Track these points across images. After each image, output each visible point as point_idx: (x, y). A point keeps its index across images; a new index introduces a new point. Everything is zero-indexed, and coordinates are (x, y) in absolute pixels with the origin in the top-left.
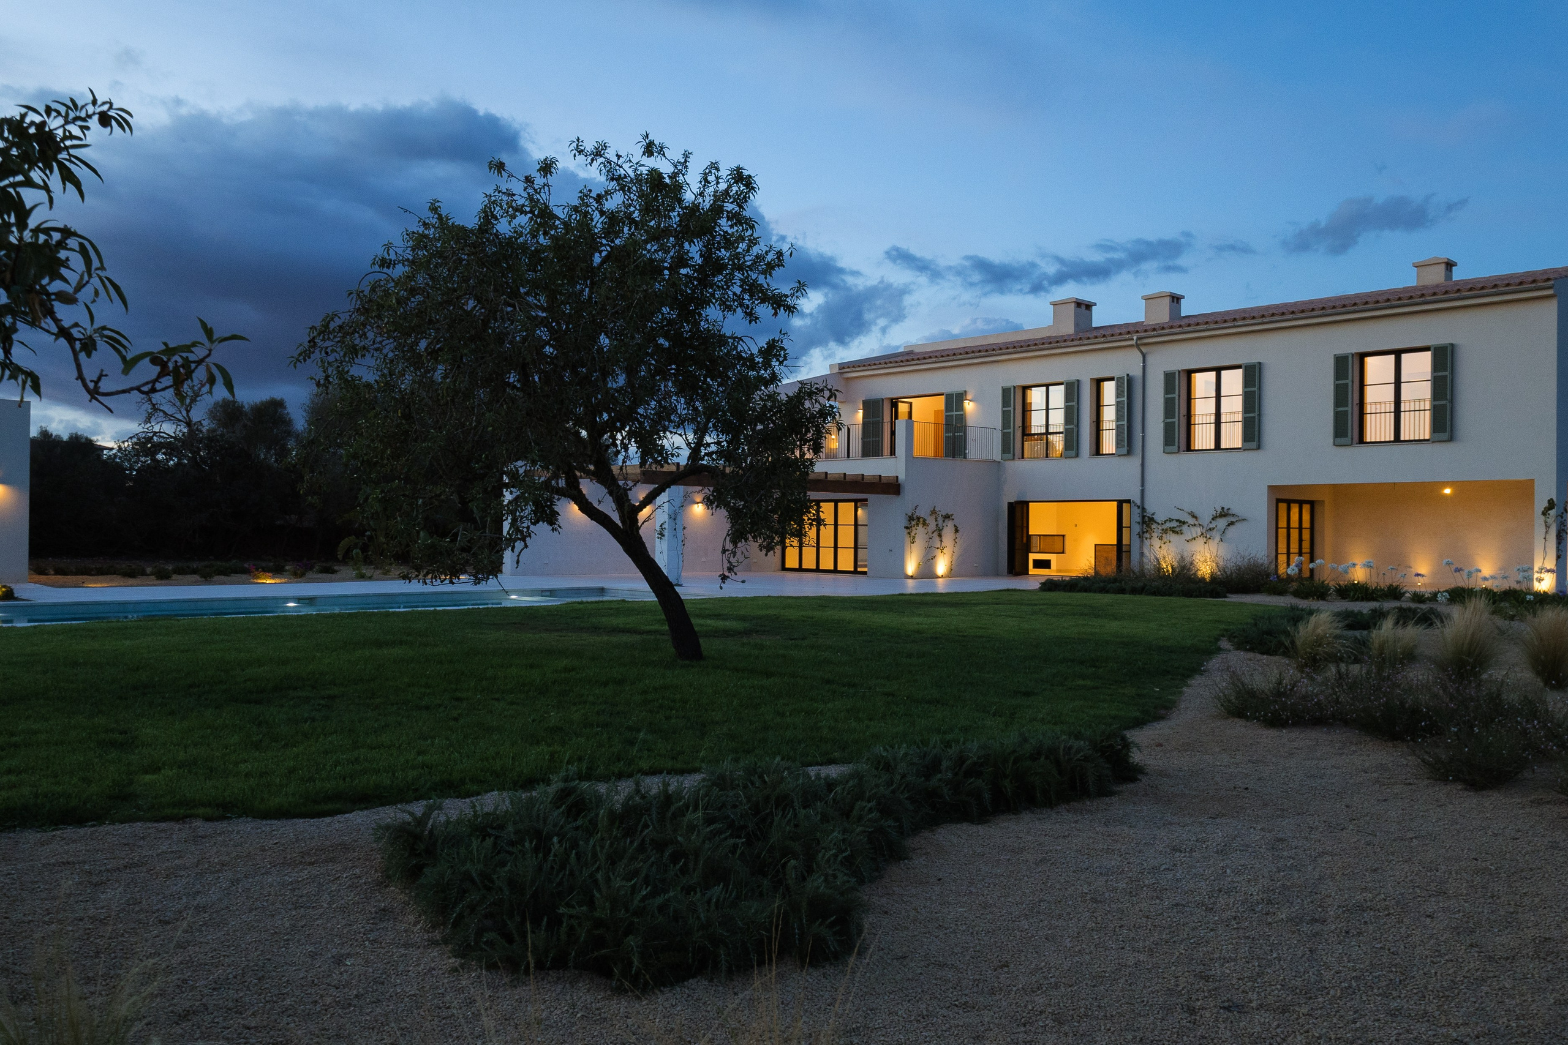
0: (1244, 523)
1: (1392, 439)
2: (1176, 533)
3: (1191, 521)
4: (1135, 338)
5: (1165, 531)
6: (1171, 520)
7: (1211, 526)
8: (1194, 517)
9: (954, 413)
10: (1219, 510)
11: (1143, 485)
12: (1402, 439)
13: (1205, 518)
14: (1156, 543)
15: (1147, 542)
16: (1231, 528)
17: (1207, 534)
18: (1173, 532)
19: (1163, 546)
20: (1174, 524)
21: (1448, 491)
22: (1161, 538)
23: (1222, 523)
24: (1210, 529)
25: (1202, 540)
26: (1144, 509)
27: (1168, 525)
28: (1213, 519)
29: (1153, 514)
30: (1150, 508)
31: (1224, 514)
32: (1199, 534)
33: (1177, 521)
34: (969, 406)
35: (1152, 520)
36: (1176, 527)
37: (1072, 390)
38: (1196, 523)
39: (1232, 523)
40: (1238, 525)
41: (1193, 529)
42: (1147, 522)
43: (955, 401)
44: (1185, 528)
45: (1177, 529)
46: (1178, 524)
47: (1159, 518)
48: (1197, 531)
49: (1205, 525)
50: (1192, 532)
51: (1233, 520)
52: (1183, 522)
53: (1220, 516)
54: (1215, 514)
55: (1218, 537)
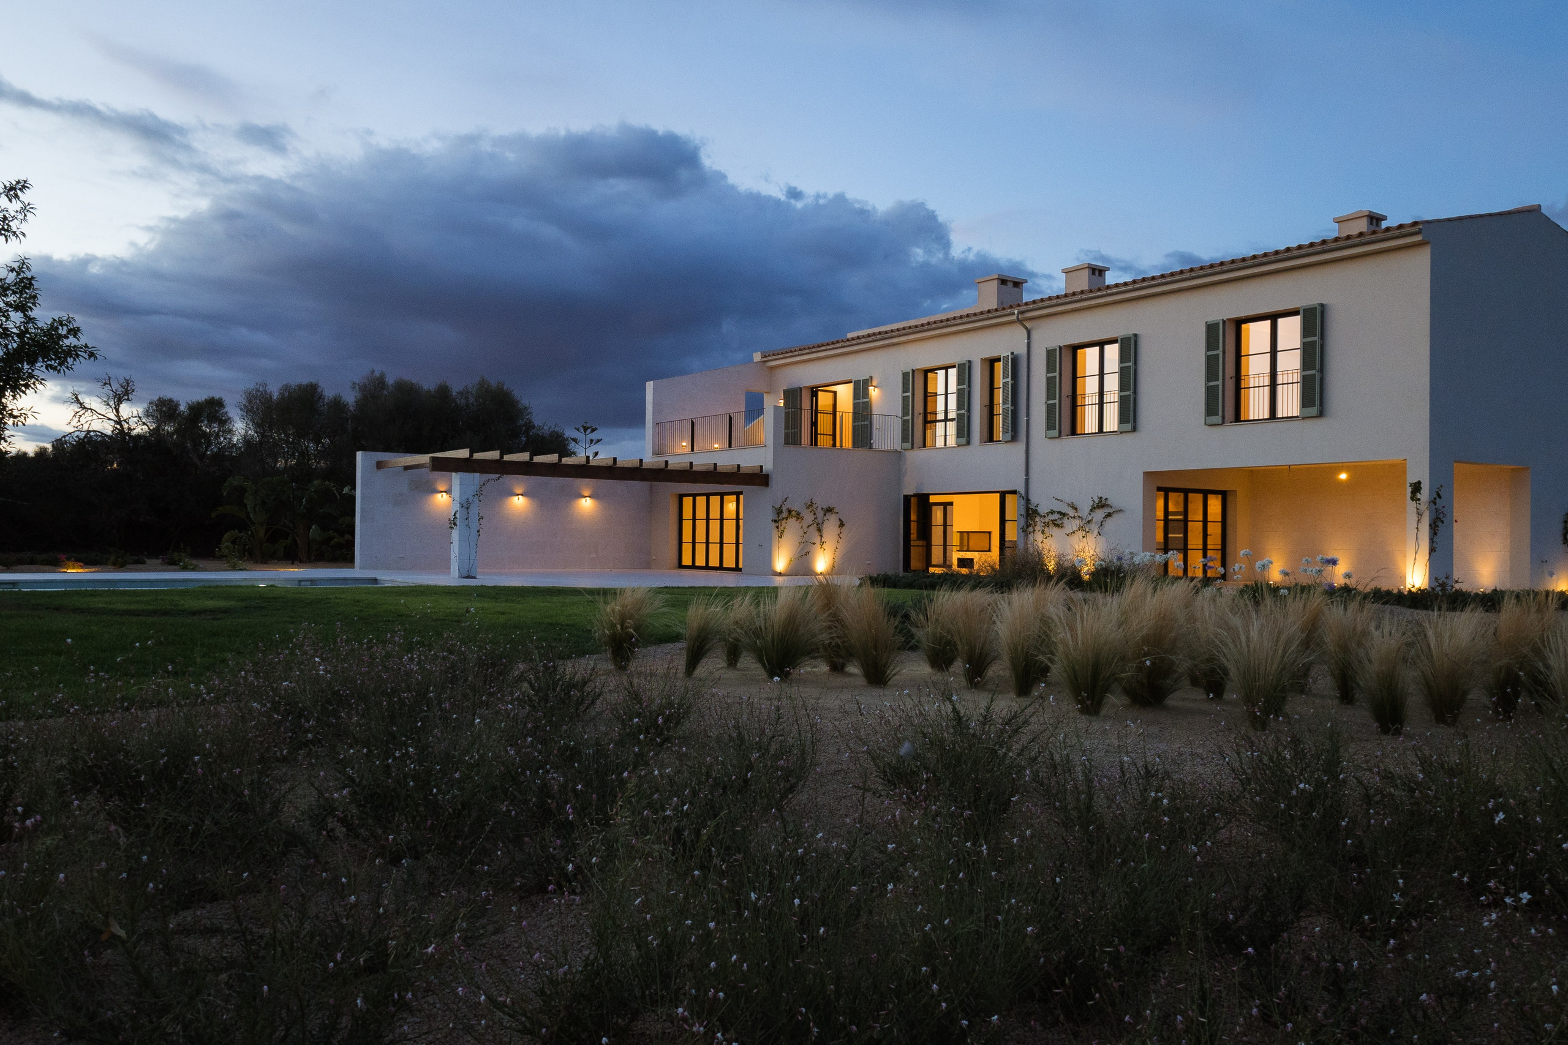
0: (1120, 514)
1: (1271, 416)
2: (1057, 526)
3: (1071, 513)
4: (1016, 312)
5: (1047, 525)
6: (1052, 512)
7: (1090, 518)
8: (1074, 508)
9: (861, 401)
10: (1097, 501)
11: (1027, 474)
12: (1278, 415)
13: (1085, 509)
14: (1039, 537)
15: (1031, 537)
16: (1109, 520)
17: (1085, 526)
18: (1055, 525)
19: (1045, 540)
20: (1056, 516)
21: (1343, 476)
22: (1044, 532)
23: (1099, 514)
24: (1089, 522)
25: (1081, 534)
26: (1028, 501)
27: (1052, 517)
28: (1091, 510)
29: (1037, 506)
30: (1034, 499)
31: (1101, 504)
32: (1079, 527)
33: (1059, 513)
34: (874, 393)
35: (1036, 512)
36: (1058, 520)
37: (965, 371)
38: (1076, 515)
39: (1109, 515)
40: (1115, 517)
41: (1073, 522)
42: (1030, 514)
43: (861, 389)
44: (1065, 520)
45: (1059, 522)
46: (1059, 516)
47: (1043, 510)
48: (1077, 523)
49: (1084, 517)
50: (1072, 525)
51: (1111, 511)
52: (1063, 515)
53: (1098, 507)
54: (1094, 505)
55: (1095, 532)
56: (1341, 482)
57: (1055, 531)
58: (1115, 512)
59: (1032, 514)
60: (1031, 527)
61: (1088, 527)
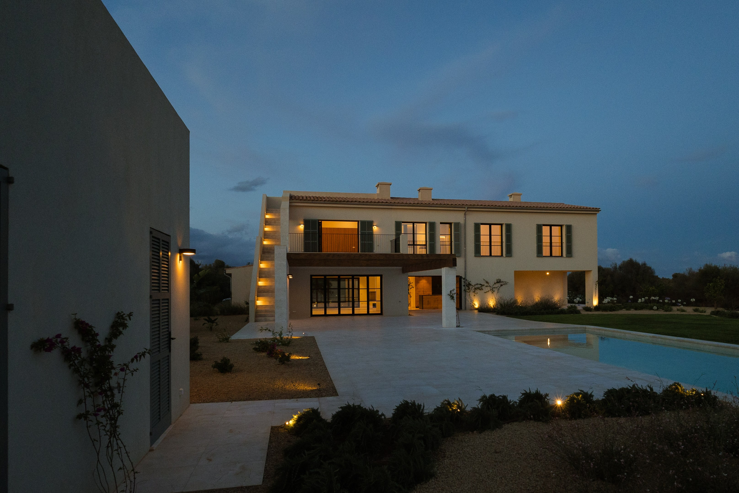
1: (549, 255)
3: (486, 285)
5: (475, 289)
7: (494, 286)
8: (487, 283)
11: (465, 269)
12: (553, 255)
13: (491, 284)
14: (472, 294)
15: (468, 294)
16: (502, 287)
18: (479, 289)
19: (475, 295)
20: (479, 286)
21: (548, 273)
22: (474, 292)
23: (498, 285)
24: (494, 288)
25: (490, 292)
26: (466, 280)
27: (476, 287)
28: (495, 284)
29: (470, 282)
30: (469, 279)
31: (499, 281)
32: (489, 289)
33: (480, 284)
34: (375, 228)
35: (470, 284)
36: (479, 287)
38: (488, 285)
39: (502, 285)
40: (504, 286)
43: (366, 225)
44: (483, 287)
47: (473, 283)
48: (489, 288)
49: (492, 287)
50: (485, 289)
51: (502, 283)
52: (482, 285)
53: (497, 282)
54: (496, 282)
55: (496, 291)
56: (547, 275)
57: (478, 291)
58: (504, 284)
59: (468, 285)
60: (468, 290)
61: (494, 289)
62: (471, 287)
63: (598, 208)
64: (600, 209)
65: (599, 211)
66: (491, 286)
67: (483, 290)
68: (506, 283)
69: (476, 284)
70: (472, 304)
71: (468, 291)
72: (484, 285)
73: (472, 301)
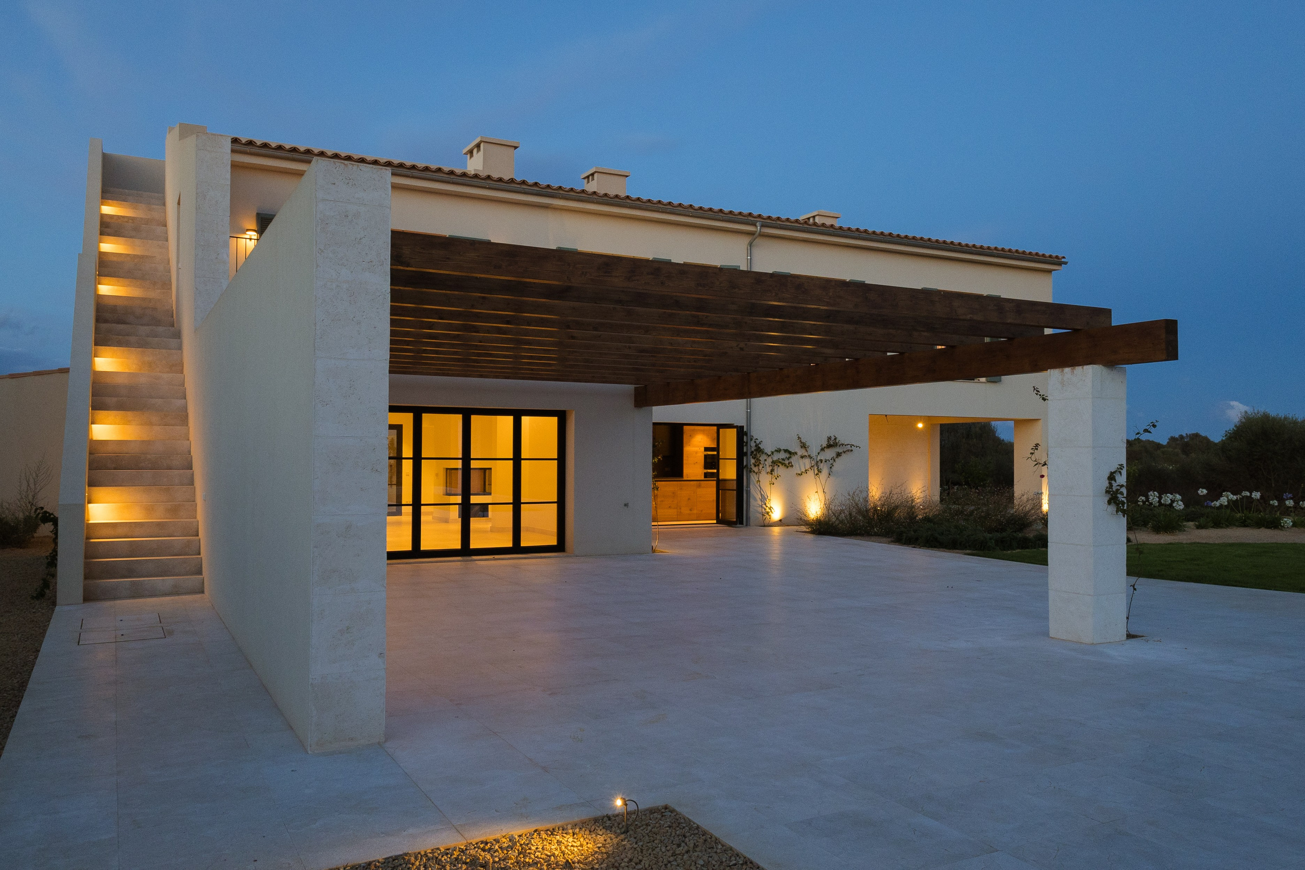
2: (788, 466)
3: (801, 452)
5: (774, 463)
6: (779, 451)
7: (819, 457)
8: (804, 446)
10: (827, 439)
11: (748, 410)
13: (814, 450)
14: (765, 478)
15: (756, 479)
17: (816, 467)
18: (784, 464)
19: (774, 480)
20: (782, 455)
22: (771, 472)
23: (830, 454)
24: (821, 461)
25: (811, 473)
26: (751, 437)
27: (776, 457)
28: (823, 449)
29: (760, 443)
30: (757, 435)
31: (832, 444)
32: (808, 467)
33: (786, 451)
35: (759, 450)
36: (785, 458)
38: (806, 454)
39: (839, 455)
40: (845, 456)
41: (802, 461)
44: (794, 460)
45: (788, 462)
46: (788, 455)
47: (768, 447)
48: (807, 463)
49: (815, 457)
50: (799, 465)
51: (840, 450)
53: (829, 446)
54: (825, 444)
55: (825, 471)
56: (918, 428)
57: (780, 470)
58: (844, 452)
59: (755, 453)
60: (755, 466)
61: (821, 466)
62: (763, 457)
63: (1060, 256)
64: (1063, 260)
65: (1060, 264)
66: (814, 454)
67: (792, 466)
68: (849, 449)
69: (776, 451)
70: (765, 509)
71: (756, 469)
72: (796, 453)
73: (764, 499)
